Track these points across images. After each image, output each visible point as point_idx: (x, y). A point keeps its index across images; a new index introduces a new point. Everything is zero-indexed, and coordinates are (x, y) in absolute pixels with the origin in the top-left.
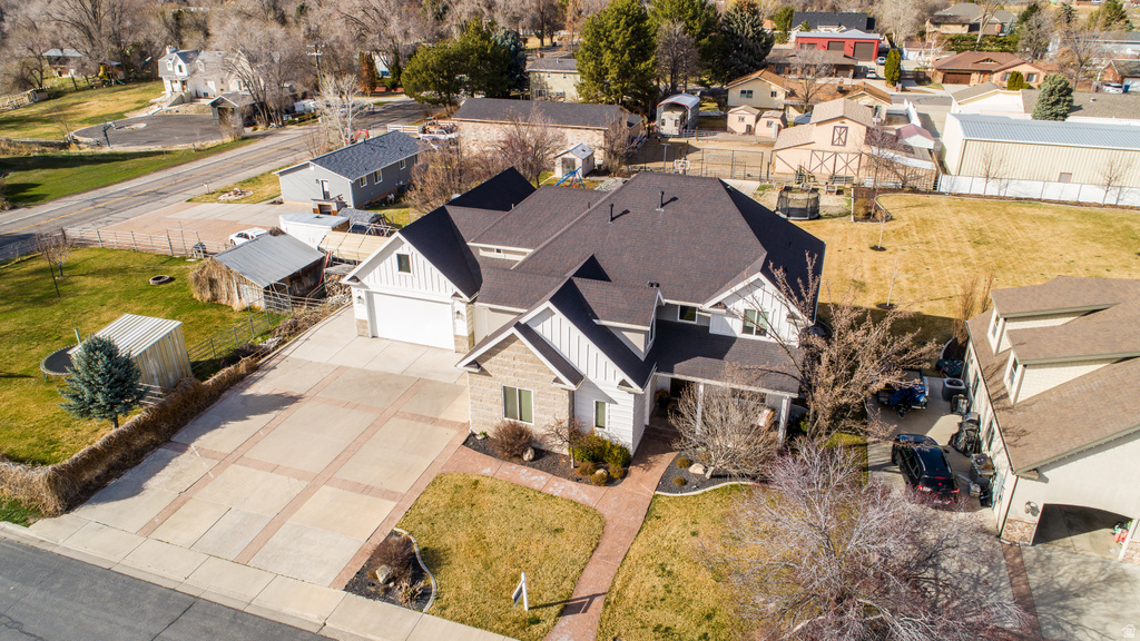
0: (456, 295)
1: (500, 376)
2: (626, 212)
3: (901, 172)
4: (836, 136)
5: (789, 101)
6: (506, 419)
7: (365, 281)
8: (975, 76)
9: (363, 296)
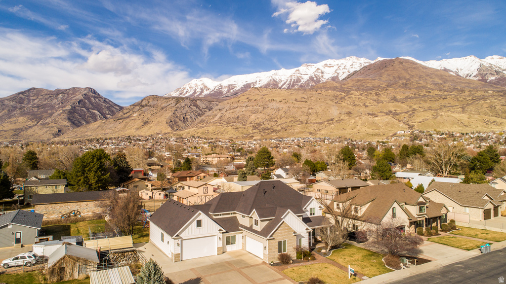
0: (220, 230)
1: (277, 238)
4: (205, 190)
6: (280, 253)
8: (188, 178)
9: (180, 243)
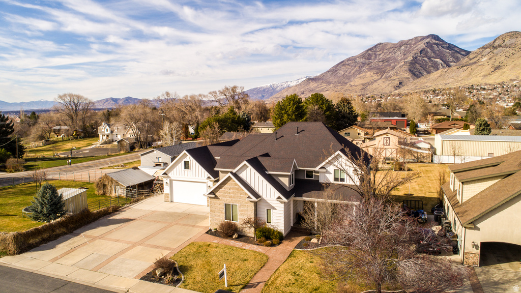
0: (209, 178)
1: (223, 199)
2: (283, 136)
3: (415, 155)
4: (385, 141)
5: (366, 136)
6: (226, 221)
7: (169, 175)
9: (168, 182)
